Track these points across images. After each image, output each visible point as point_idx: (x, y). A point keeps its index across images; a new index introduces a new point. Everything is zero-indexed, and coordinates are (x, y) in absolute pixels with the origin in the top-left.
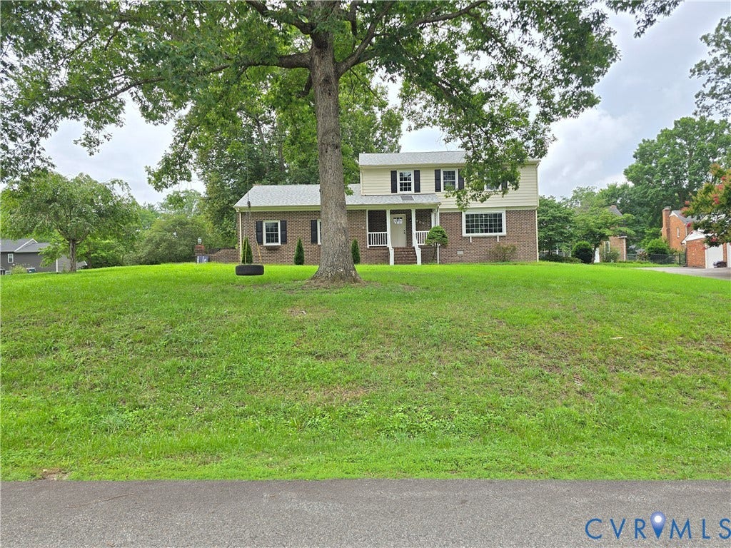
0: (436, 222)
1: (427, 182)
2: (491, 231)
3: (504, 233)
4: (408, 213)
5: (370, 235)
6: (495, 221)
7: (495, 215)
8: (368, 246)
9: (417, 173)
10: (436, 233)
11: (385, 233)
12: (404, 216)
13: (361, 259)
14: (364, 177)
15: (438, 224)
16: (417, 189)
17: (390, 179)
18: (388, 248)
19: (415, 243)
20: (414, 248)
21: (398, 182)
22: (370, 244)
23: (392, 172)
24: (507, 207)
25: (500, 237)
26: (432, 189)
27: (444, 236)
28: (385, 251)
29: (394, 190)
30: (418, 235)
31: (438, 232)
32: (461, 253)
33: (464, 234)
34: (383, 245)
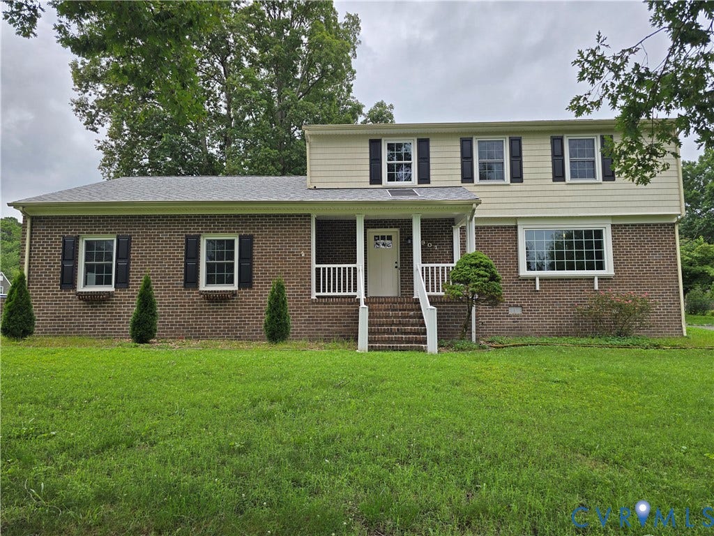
0: (465, 245)
1: (445, 161)
2: (581, 267)
3: (609, 270)
4: (404, 227)
5: (318, 270)
6: (589, 245)
7: (588, 233)
8: (314, 295)
9: (424, 144)
10: (474, 270)
11: (352, 266)
12: (394, 232)
13: (293, 325)
14: (313, 151)
15: (472, 248)
16: (424, 177)
17: (368, 156)
18: (358, 302)
19: (421, 291)
20: (417, 302)
21: (385, 162)
22: (318, 290)
23: (372, 142)
24: (613, 217)
25: (601, 279)
26: (455, 178)
27: (493, 278)
28: (350, 308)
29: (375, 178)
30: (426, 272)
31: (477, 266)
32: (518, 311)
33: (524, 272)
34: (347, 293)
